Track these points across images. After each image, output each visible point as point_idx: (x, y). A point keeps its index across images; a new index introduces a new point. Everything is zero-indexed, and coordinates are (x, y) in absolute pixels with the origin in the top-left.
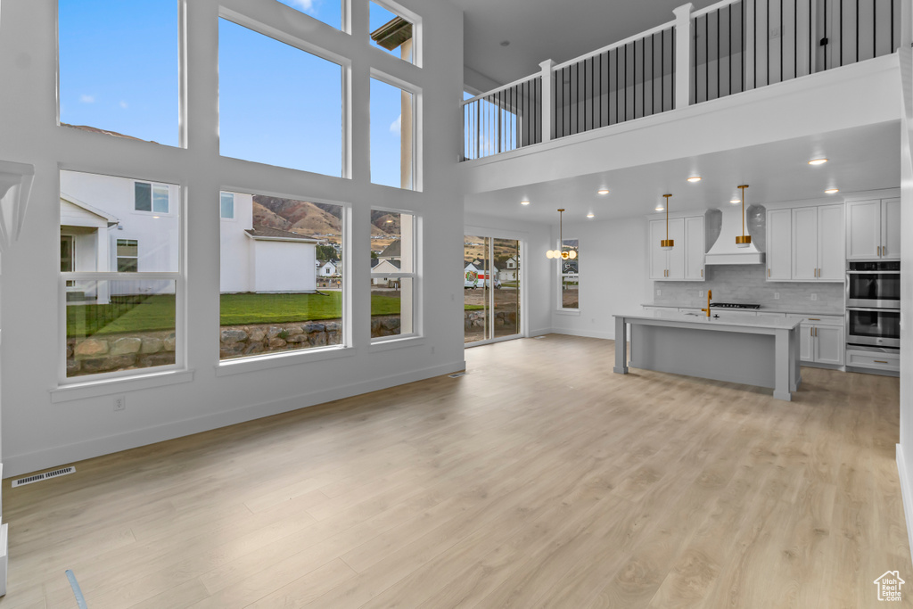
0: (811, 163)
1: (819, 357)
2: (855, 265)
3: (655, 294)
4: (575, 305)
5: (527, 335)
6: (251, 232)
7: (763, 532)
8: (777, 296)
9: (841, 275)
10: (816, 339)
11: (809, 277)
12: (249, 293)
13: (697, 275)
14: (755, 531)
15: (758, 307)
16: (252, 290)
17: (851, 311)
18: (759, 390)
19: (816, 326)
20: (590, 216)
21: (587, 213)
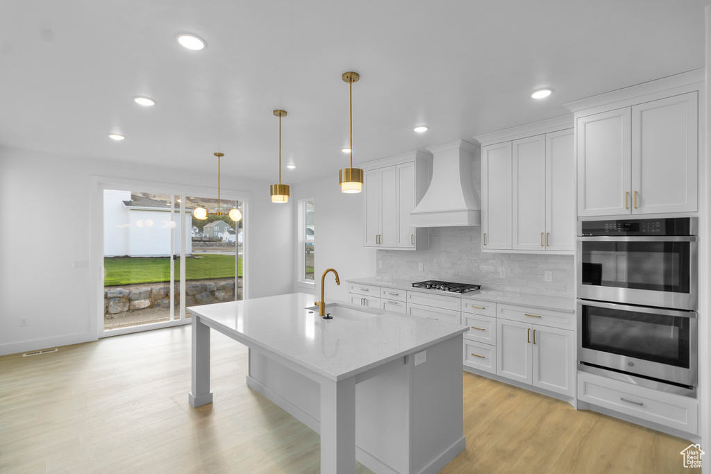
1: (539, 379)
6: (127, 203)
10: (535, 347)
12: (126, 257)
16: (129, 255)
17: (584, 307)
19: (535, 327)
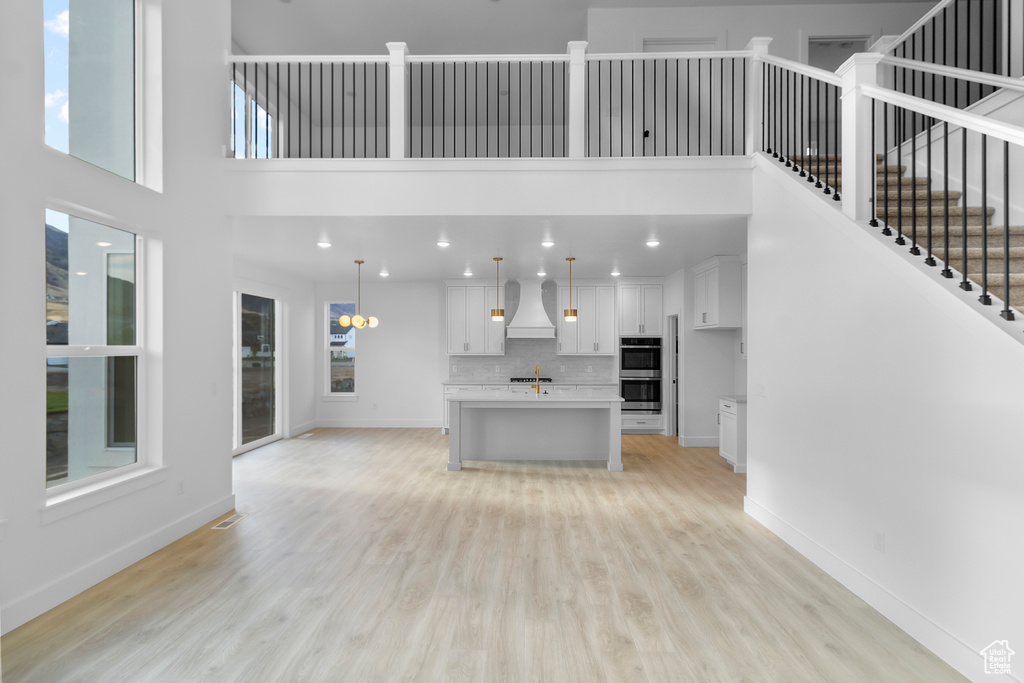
0: (648, 244)
2: (625, 341)
3: (451, 370)
4: (350, 389)
5: (287, 434)
7: (511, 592)
8: (563, 369)
9: (614, 349)
11: (588, 350)
13: (496, 348)
14: (504, 593)
15: (550, 380)
18: (591, 464)
20: (384, 274)
21: (379, 271)
